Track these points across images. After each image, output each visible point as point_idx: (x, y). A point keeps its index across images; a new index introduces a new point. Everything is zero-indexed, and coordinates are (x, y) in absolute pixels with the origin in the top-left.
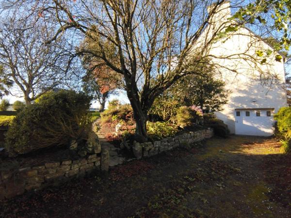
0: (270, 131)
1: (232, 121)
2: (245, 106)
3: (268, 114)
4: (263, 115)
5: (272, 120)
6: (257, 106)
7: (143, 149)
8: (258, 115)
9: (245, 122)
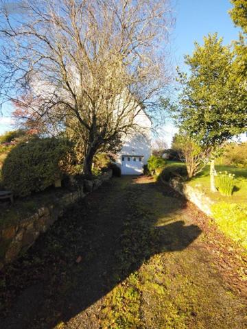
0: (141, 171)
1: (119, 164)
2: (128, 154)
3: (140, 160)
4: (137, 160)
5: (142, 163)
6: (135, 154)
7: (94, 185)
8: (135, 160)
9: (127, 166)
